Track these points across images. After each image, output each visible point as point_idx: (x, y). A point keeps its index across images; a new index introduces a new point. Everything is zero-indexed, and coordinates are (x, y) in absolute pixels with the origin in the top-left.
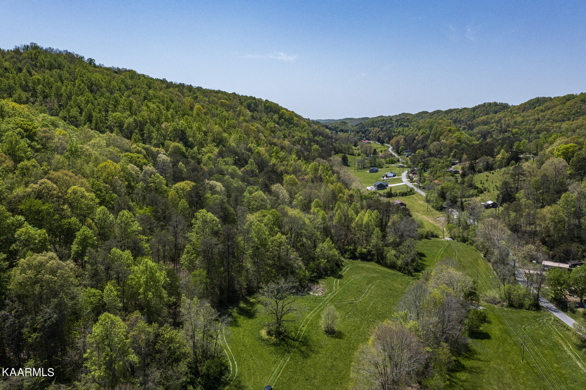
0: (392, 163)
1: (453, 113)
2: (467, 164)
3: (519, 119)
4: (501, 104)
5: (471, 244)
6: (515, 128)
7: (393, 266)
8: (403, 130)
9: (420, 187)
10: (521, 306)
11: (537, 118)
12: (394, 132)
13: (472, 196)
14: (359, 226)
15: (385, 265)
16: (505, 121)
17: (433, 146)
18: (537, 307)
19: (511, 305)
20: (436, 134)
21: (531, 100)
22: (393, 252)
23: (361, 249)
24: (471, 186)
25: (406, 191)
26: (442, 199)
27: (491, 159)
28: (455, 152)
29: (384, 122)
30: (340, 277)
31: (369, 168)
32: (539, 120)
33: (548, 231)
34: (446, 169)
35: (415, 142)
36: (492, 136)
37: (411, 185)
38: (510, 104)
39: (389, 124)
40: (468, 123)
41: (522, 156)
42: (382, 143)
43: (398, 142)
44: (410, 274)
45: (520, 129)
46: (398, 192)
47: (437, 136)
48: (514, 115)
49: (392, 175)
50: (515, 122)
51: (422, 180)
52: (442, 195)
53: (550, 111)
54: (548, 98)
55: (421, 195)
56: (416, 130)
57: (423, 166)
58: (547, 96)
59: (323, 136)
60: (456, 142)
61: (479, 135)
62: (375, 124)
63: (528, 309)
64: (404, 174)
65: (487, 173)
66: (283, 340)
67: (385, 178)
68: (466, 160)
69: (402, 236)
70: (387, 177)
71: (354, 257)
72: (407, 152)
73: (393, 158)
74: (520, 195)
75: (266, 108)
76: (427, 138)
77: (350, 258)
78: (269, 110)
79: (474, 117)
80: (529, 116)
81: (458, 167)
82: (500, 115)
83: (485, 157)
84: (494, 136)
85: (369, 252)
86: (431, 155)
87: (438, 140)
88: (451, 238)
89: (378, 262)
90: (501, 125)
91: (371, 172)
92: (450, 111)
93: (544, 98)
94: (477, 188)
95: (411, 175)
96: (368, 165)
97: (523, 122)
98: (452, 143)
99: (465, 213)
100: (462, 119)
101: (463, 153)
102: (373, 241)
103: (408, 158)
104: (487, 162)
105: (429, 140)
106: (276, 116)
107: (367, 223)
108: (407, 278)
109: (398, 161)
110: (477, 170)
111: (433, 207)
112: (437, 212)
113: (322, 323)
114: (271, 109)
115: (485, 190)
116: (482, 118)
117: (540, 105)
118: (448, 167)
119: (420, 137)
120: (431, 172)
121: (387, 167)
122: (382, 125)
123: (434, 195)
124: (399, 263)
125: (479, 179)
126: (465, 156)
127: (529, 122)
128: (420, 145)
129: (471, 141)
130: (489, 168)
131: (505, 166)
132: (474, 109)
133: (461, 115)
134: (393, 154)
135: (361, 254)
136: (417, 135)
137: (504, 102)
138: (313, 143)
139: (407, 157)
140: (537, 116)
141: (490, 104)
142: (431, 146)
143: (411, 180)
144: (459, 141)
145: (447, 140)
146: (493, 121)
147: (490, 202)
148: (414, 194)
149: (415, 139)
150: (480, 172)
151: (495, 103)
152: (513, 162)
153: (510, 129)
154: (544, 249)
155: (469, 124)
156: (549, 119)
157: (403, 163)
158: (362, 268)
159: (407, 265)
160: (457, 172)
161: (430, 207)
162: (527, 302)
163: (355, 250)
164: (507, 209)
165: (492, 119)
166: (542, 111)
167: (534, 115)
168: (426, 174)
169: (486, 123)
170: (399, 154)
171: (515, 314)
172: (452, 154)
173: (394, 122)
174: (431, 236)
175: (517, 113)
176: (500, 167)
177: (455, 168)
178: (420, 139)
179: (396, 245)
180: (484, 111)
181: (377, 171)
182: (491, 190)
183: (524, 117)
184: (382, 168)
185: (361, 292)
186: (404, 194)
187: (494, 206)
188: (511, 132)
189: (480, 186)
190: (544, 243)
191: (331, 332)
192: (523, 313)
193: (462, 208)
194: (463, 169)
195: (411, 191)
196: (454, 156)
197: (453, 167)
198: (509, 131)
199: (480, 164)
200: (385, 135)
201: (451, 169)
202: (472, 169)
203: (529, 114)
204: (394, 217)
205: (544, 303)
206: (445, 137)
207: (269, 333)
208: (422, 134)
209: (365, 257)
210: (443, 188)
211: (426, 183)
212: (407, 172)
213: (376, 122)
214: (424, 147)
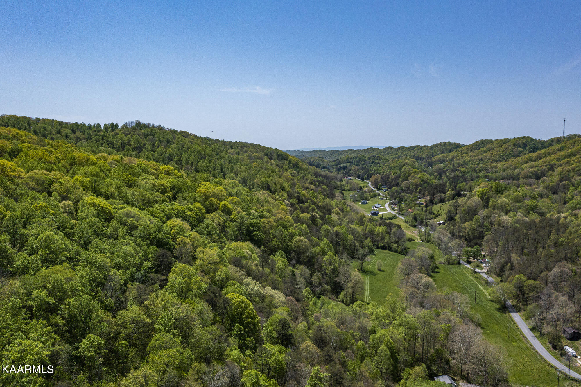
0: (375, 197)
1: (415, 150)
2: (428, 198)
3: (467, 158)
4: (454, 144)
5: (432, 243)
6: (463, 167)
7: (396, 251)
8: (378, 169)
9: (400, 214)
10: (453, 264)
11: (480, 158)
12: (370, 170)
13: (432, 219)
14: (378, 234)
15: (392, 251)
16: (457, 160)
17: (404, 185)
18: (459, 263)
19: (449, 263)
20: (405, 174)
21: (477, 142)
22: (396, 245)
23: (381, 244)
24: (431, 213)
25: (392, 216)
26: (415, 221)
27: (443, 195)
28: (420, 189)
29: (358, 159)
30: (375, 255)
31: (360, 201)
32: (481, 159)
33: (468, 235)
34: (415, 202)
35: (390, 179)
36: (446, 175)
37: (394, 213)
38: (461, 144)
39: (362, 161)
40: (428, 160)
41: (462, 193)
42: (362, 179)
43: (376, 179)
44: (404, 254)
45: (467, 168)
46: (387, 217)
47: (406, 176)
48: (464, 155)
49: (379, 206)
50: (464, 162)
51: (401, 210)
52: (415, 218)
53: (490, 153)
54: (490, 140)
55: (402, 219)
56: (388, 170)
57: (400, 200)
58: (489, 139)
59: (322, 177)
60: (420, 181)
61: (436, 174)
62: (350, 160)
63: (456, 265)
64: (387, 205)
65: (440, 204)
66: (364, 271)
67: (374, 208)
68: (428, 196)
69: (398, 238)
70: (375, 207)
71: (378, 248)
72: (384, 187)
73: (374, 193)
74: (457, 217)
75: (278, 156)
76: (399, 177)
77: (376, 248)
78: (280, 157)
79: (433, 155)
80: (474, 156)
81: (422, 200)
82: (453, 154)
83: (439, 194)
84: (448, 174)
85: (384, 245)
86: (403, 191)
87: (407, 179)
88: (422, 241)
89: (389, 250)
90: (453, 163)
91: (363, 203)
92: (412, 148)
93: (487, 140)
94: (434, 214)
95: (392, 206)
96: (359, 199)
97: (470, 161)
98: (417, 182)
99: (428, 228)
100: (423, 156)
101: (425, 191)
102: (386, 240)
103: (386, 193)
104: (441, 198)
105: (400, 179)
106: (287, 163)
107: (382, 232)
108: (403, 256)
109: (379, 195)
110: (434, 202)
111: (410, 225)
112: (413, 228)
113: (376, 267)
114: (283, 157)
115: (439, 215)
116: (439, 156)
117: (484, 146)
118: (417, 200)
119: (392, 176)
120: (406, 204)
121: (373, 200)
122: (357, 162)
123: (410, 219)
124: (399, 250)
125: (436, 208)
126: (427, 193)
127: (475, 161)
128: (394, 183)
129: (430, 180)
130: (442, 201)
131: (452, 200)
132: (432, 147)
133: (422, 152)
134: (374, 189)
135: (381, 246)
136: (390, 174)
137: (456, 142)
138: (321, 184)
139: (385, 191)
140: (481, 156)
141: (445, 143)
142: (403, 185)
143: (393, 209)
144: (422, 180)
145: (413, 180)
146: (448, 159)
147: (442, 222)
148: (396, 218)
149: (389, 178)
150: (436, 203)
151: (449, 142)
152: (456, 197)
153: (460, 168)
154: (466, 243)
155: (429, 162)
156: (489, 159)
157: (384, 197)
158: (382, 252)
159: (402, 251)
160: (422, 204)
161: (408, 225)
162: (456, 262)
163: (378, 244)
164: (449, 224)
165: (446, 157)
166: (485, 152)
167: (479, 155)
168: (403, 205)
169: (442, 161)
170: (378, 189)
171: (450, 266)
172: (418, 190)
173: (367, 159)
174: (410, 240)
175: (466, 153)
176: (449, 200)
177: (421, 201)
178: (393, 177)
179: (396, 242)
180: (440, 149)
181: (366, 203)
182: (443, 215)
183: (471, 156)
184: (369, 200)
185: (385, 260)
186: (391, 219)
187: (444, 224)
188: (460, 170)
189: (436, 213)
190: (466, 240)
191: (380, 270)
192: (453, 266)
193: (426, 225)
194: (426, 201)
195: (395, 216)
196: (420, 192)
197: (419, 200)
198: (459, 170)
199: (437, 198)
200: (363, 173)
201: (418, 202)
202: (432, 202)
203: (475, 154)
204: (394, 229)
205: (462, 262)
206: (412, 177)
207: (358, 270)
208: (394, 174)
209: (383, 248)
210: (415, 214)
211: (403, 211)
212: (388, 203)
213: (351, 158)
214: (397, 185)
